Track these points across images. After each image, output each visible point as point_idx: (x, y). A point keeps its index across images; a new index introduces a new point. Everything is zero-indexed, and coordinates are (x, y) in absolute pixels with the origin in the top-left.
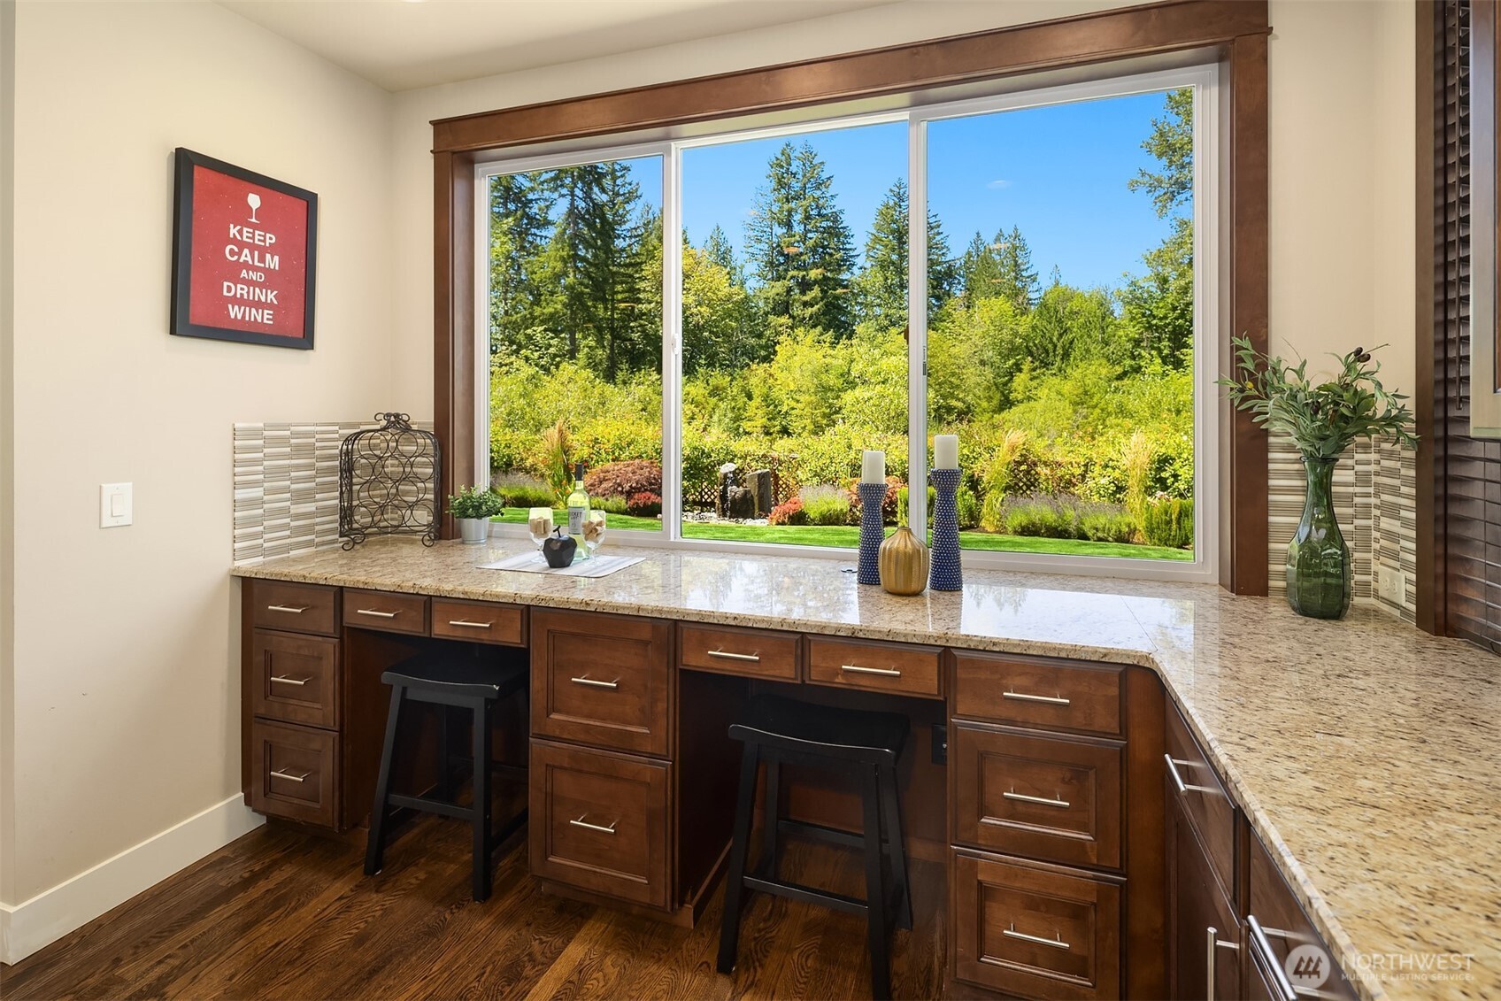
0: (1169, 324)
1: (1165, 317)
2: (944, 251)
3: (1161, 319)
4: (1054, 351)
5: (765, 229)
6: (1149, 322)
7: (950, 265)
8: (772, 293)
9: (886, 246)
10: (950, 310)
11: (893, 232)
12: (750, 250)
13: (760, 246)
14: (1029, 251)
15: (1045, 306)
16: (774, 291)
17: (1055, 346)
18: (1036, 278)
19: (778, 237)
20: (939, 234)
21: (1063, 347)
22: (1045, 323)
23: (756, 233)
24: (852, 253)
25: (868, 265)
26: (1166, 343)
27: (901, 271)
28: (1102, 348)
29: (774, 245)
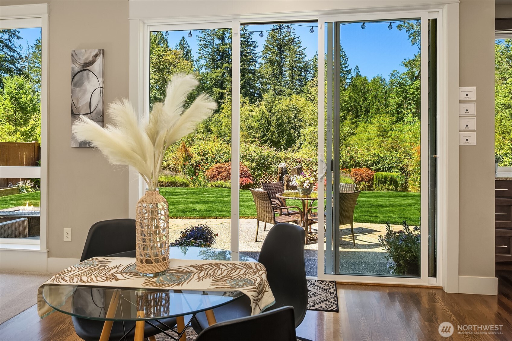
0: (415, 97)
1: (413, 93)
2: (303, 56)
3: (411, 94)
4: (361, 109)
5: (210, 41)
6: (406, 96)
7: (306, 64)
8: (214, 76)
9: (274, 53)
10: (309, 87)
11: (277, 45)
12: (201, 52)
13: (207, 50)
14: (347, 57)
15: (355, 86)
16: (216, 74)
17: (361, 107)
18: (351, 72)
19: (218, 45)
20: (300, 47)
21: (365, 107)
22: (356, 95)
23: (205, 43)
24: (256, 56)
25: (263, 62)
26: (413, 106)
27: (280, 66)
28: (385, 108)
29: (215, 50)
